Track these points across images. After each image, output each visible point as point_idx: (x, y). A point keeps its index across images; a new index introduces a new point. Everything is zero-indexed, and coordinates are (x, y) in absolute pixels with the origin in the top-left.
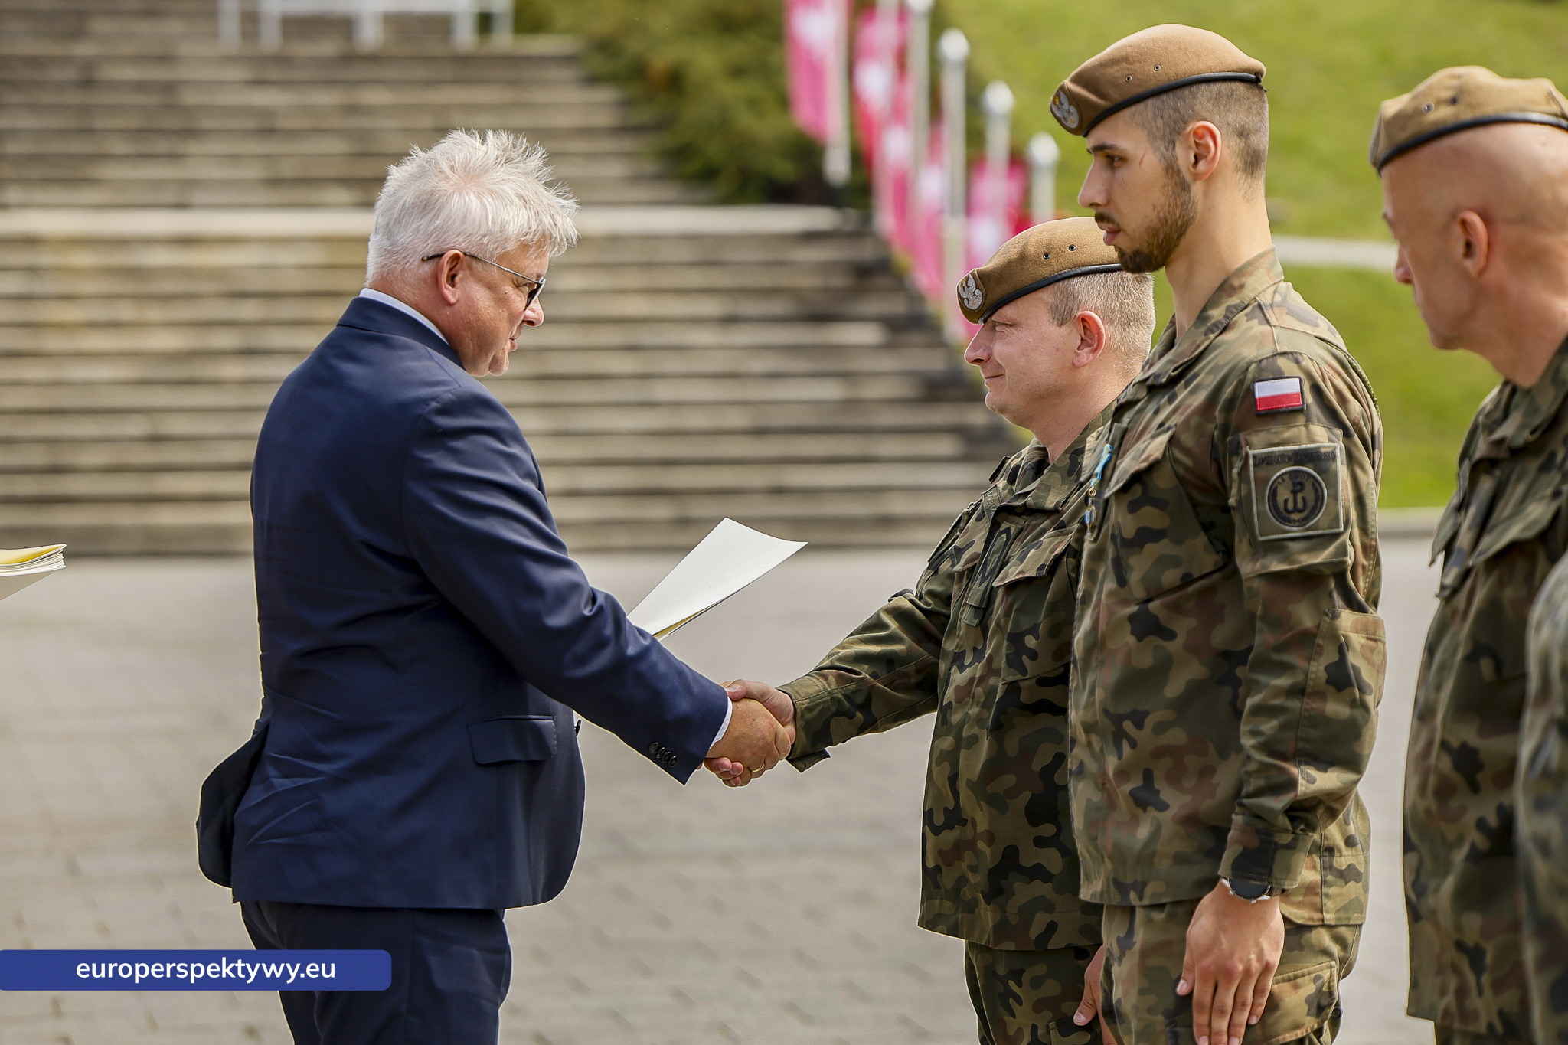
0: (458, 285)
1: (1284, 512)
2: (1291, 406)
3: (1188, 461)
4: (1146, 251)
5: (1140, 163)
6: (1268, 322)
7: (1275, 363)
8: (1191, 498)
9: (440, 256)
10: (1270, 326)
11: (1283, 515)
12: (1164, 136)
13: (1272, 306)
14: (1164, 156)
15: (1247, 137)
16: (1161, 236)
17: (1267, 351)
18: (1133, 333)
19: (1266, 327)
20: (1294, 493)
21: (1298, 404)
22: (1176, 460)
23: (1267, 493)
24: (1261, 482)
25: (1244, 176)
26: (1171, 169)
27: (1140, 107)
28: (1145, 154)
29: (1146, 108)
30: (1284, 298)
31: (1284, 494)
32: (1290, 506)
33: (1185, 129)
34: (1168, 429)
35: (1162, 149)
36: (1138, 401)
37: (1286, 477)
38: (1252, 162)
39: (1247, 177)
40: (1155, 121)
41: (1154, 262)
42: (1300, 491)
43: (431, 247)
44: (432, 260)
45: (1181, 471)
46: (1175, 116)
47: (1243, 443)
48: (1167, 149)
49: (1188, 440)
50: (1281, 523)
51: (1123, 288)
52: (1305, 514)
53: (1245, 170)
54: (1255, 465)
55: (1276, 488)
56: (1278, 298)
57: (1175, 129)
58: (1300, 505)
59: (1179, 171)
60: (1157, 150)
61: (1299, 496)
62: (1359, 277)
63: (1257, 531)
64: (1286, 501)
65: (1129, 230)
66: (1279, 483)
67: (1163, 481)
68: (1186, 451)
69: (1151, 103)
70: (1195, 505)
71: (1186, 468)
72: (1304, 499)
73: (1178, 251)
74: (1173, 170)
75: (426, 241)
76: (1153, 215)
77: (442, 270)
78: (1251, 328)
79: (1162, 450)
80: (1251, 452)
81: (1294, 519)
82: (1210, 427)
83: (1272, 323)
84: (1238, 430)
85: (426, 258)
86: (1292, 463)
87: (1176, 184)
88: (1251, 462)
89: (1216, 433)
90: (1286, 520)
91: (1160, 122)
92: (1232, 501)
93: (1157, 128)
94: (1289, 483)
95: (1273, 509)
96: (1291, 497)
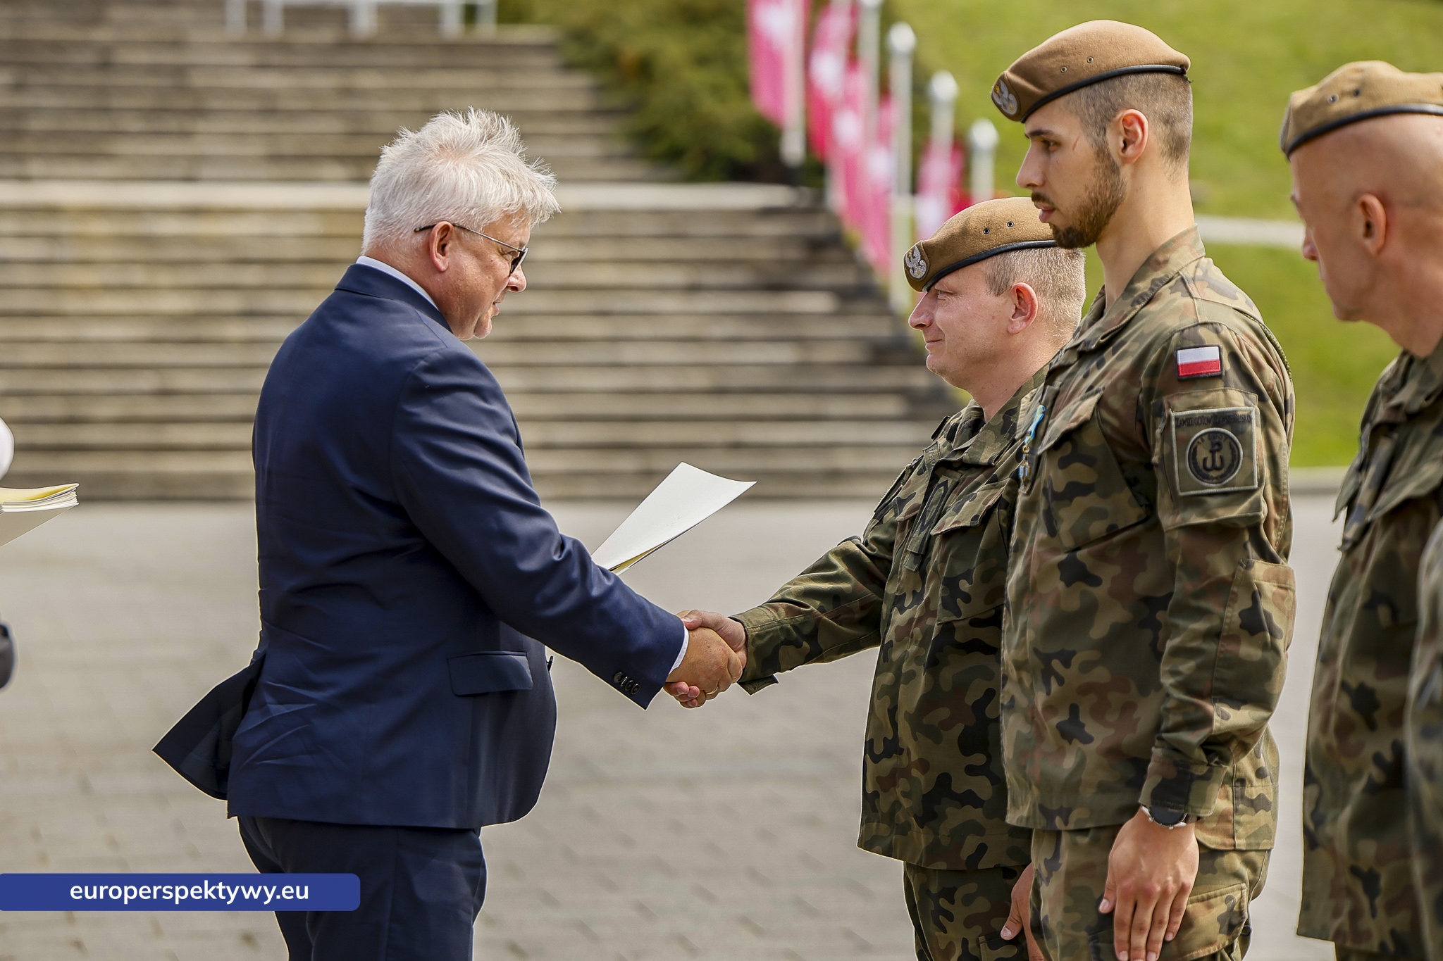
0: (448, 254)
1: (1203, 469)
2: (1210, 372)
3: (1114, 421)
4: (1078, 228)
5: (1074, 147)
6: (1190, 295)
7: (1196, 333)
8: (1117, 456)
9: (431, 227)
10: (1192, 298)
11: (1202, 473)
12: (1096, 122)
13: (1194, 279)
14: (1095, 141)
15: (1172, 125)
16: (1093, 215)
17: (1189, 322)
18: (1064, 304)
19: (1189, 299)
20: (1213, 452)
21: (1217, 370)
22: (1104, 421)
23: (1188, 452)
24: (1182, 442)
25: (1169, 161)
26: (1102, 153)
27: (1074, 95)
28: (1077, 140)
29: (1080, 97)
30: (1206, 272)
31: (1203, 453)
32: (1209, 464)
33: (1115, 116)
34: (1097, 392)
35: (1094, 134)
36: (1069, 366)
37: (1205, 438)
38: (1176, 147)
39: (1172, 161)
40: (1088, 109)
41: (1085, 239)
42: (1218, 450)
43: (423, 219)
44: (424, 231)
45: (1108, 431)
46: (1107, 104)
47: (1166, 406)
48: (1098, 135)
49: (1115, 402)
50: (1200, 479)
51: (1056, 263)
52: (1223, 471)
53: (1171, 155)
54: (1177, 426)
55: (1196, 448)
56: (1200, 273)
57: (1106, 117)
58: (1218, 464)
59: (1109, 155)
60: (1089, 135)
61: (1217, 455)
62: (1273, 254)
63: (1178, 487)
64: (1205, 460)
65: (1063, 209)
66: (1199, 442)
67: (1092, 440)
68: (1114, 413)
69: (1084, 92)
70: (1121, 462)
71: (1113, 428)
72: (1221, 458)
73: (1109, 227)
74: (1104, 154)
75: (419, 214)
76: (1085, 196)
77: (433, 239)
78: (1174, 300)
79: (1091, 411)
80: (1173, 414)
81: (1212, 476)
82: (1136, 390)
83: (1194, 296)
84: (1162, 393)
85: (418, 230)
86: (1211, 424)
87: (1106, 167)
88: (1173, 423)
89: (1141, 396)
90: (1205, 478)
91: (1092, 110)
92: (1155, 459)
93: (1089, 115)
94: (1207, 443)
95: (1192, 466)
96: (1209, 456)
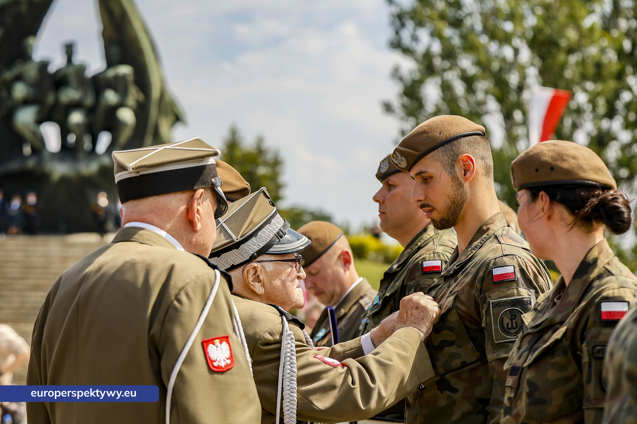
1: (507, 329)
2: (509, 279)
3: (463, 308)
4: (446, 218)
5: (440, 177)
6: (500, 243)
7: (502, 260)
8: (466, 326)
11: (506, 331)
12: (449, 163)
13: (501, 236)
14: (450, 173)
15: (484, 161)
16: (453, 210)
17: (499, 254)
19: (499, 245)
20: (512, 320)
21: (512, 278)
22: (458, 308)
23: (499, 320)
24: (496, 316)
25: (486, 178)
26: (454, 178)
27: (436, 152)
28: (441, 173)
29: (438, 152)
30: (508, 232)
31: (507, 320)
32: (510, 326)
33: (458, 159)
34: (454, 293)
35: (449, 169)
37: (508, 313)
38: (487, 171)
40: (444, 157)
41: (450, 223)
42: (514, 319)
45: (461, 313)
46: (452, 153)
47: (487, 297)
48: (451, 169)
49: (463, 297)
50: (505, 335)
52: (517, 330)
54: (493, 307)
55: (503, 317)
56: (504, 233)
57: (453, 160)
58: (514, 326)
59: (458, 178)
60: (446, 170)
61: (514, 321)
63: (494, 339)
64: (508, 324)
65: (438, 209)
66: (504, 315)
67: (453, 318)
68: (463, 303)
69: (441, 149)
70: (467, 329)
71: (463, 311)
72: (516, 322)
76: (448, 201)
78: (492, 246)
79: (452, 303)
80: (491, 301)
81: (511, 333)
82: (474, 291)
83: (502, 243)
84: (485, 292)
86: (510, 306)
87: (457, 184)
88: (491, 306)
89: (476, 294)
90: (508, 333)
91: (446, 157)
92: (483, 325)
93: (445, 160)
94: (509, 315)
95: (501, 328)
96: (510, 322)
